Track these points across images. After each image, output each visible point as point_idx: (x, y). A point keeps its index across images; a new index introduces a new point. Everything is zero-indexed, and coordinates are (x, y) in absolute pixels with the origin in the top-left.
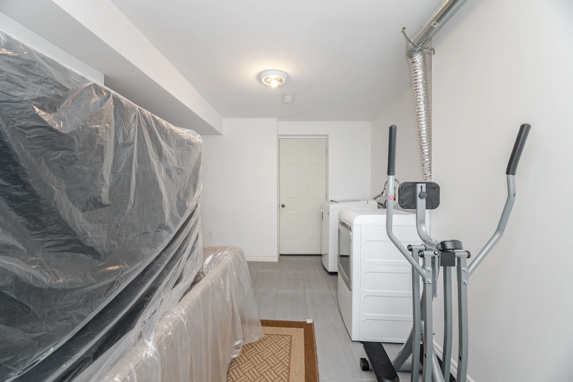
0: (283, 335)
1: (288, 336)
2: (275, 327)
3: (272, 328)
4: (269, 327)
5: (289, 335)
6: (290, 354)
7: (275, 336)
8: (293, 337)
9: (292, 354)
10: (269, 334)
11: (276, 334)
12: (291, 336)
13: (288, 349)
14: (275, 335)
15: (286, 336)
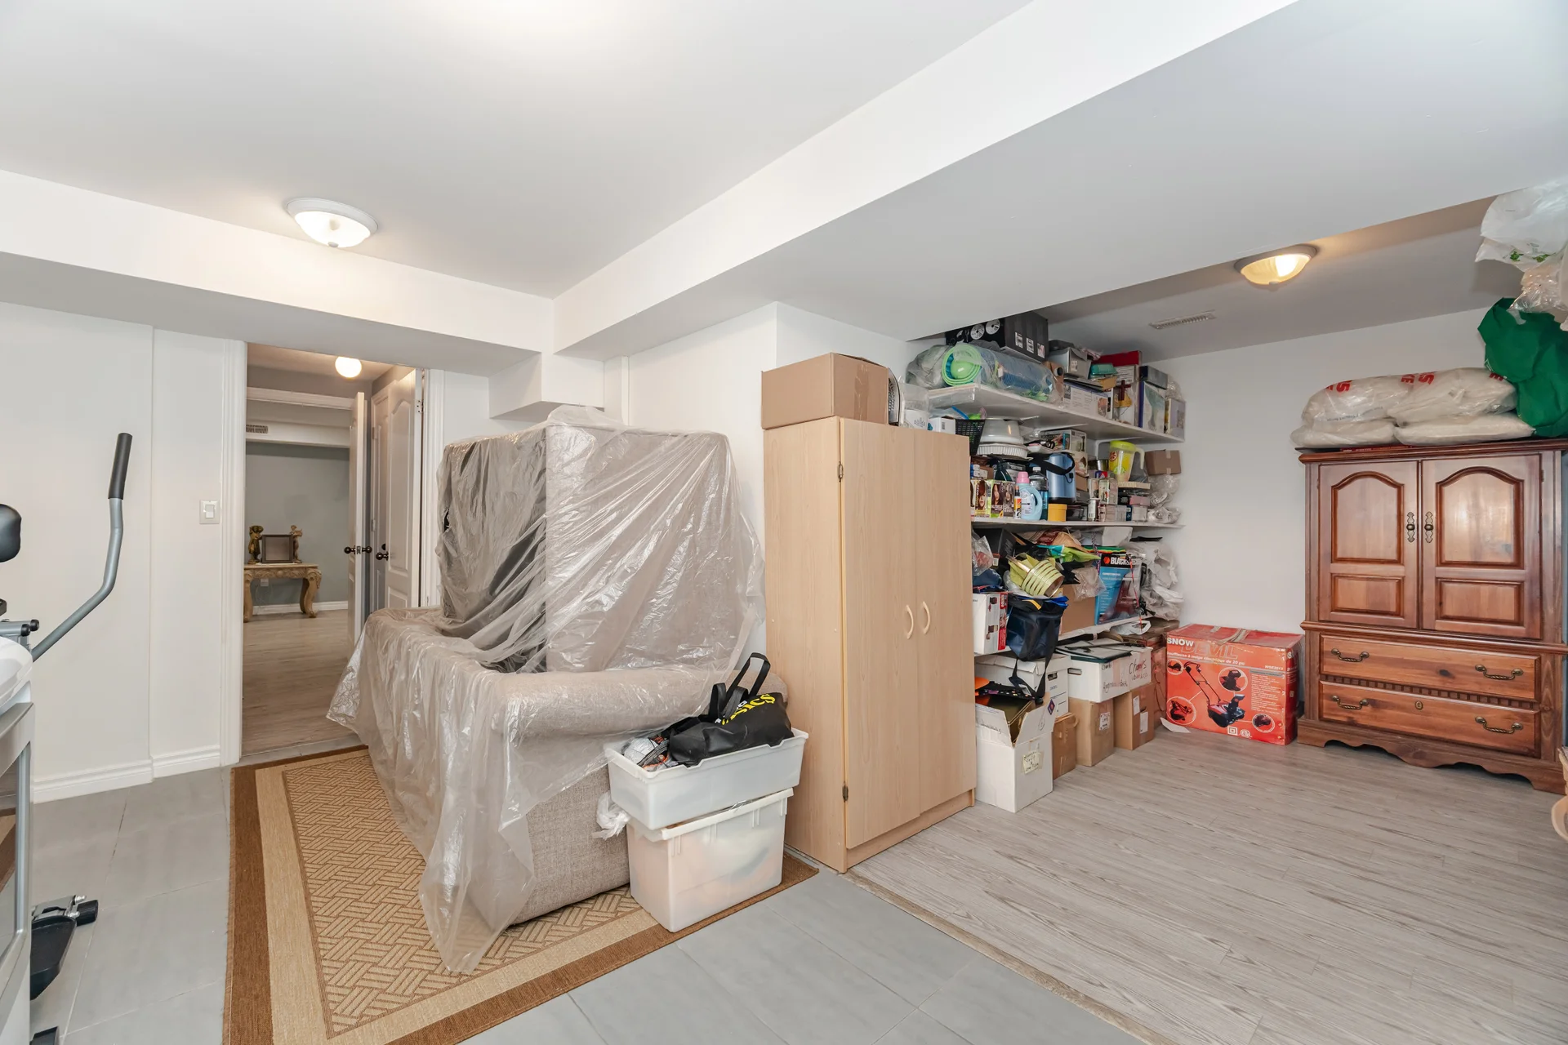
0: (365, 1023)
1: (343, 1028)
2: (410, 1035)
3: (420, 1027)
4: (434, 1021)
5: (339, 1033)
6: (323, 985)
7: (395, 1006)
8: (323, 1035)
9: (316, 987)
10: (419, 1000)
11: (394, 1014)
12: (330, 1034)
13: (333, 994)
14: (397, 1009)
15: (350, 1028)
